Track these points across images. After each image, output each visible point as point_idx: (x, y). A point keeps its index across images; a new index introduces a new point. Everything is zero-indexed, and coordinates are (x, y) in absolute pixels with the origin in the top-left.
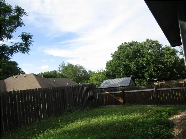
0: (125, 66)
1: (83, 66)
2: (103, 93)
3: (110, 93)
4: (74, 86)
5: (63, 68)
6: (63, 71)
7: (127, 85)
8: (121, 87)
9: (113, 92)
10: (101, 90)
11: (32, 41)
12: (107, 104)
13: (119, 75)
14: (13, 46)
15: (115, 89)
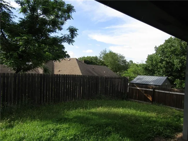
0: (167, 63)
1: (124, 56)
2: (134, 88)
3: (141, 89)
4: (107, 77)
5: (104, 55)
6: (104, 58)
7: (160, 85)
8: (153, 86)
9: (144, 89)
10: (133, 85)
11: (77, 34)
12: (135, 99)
13: (159, 71)
14: (62, 37)
15: (146, 86)
